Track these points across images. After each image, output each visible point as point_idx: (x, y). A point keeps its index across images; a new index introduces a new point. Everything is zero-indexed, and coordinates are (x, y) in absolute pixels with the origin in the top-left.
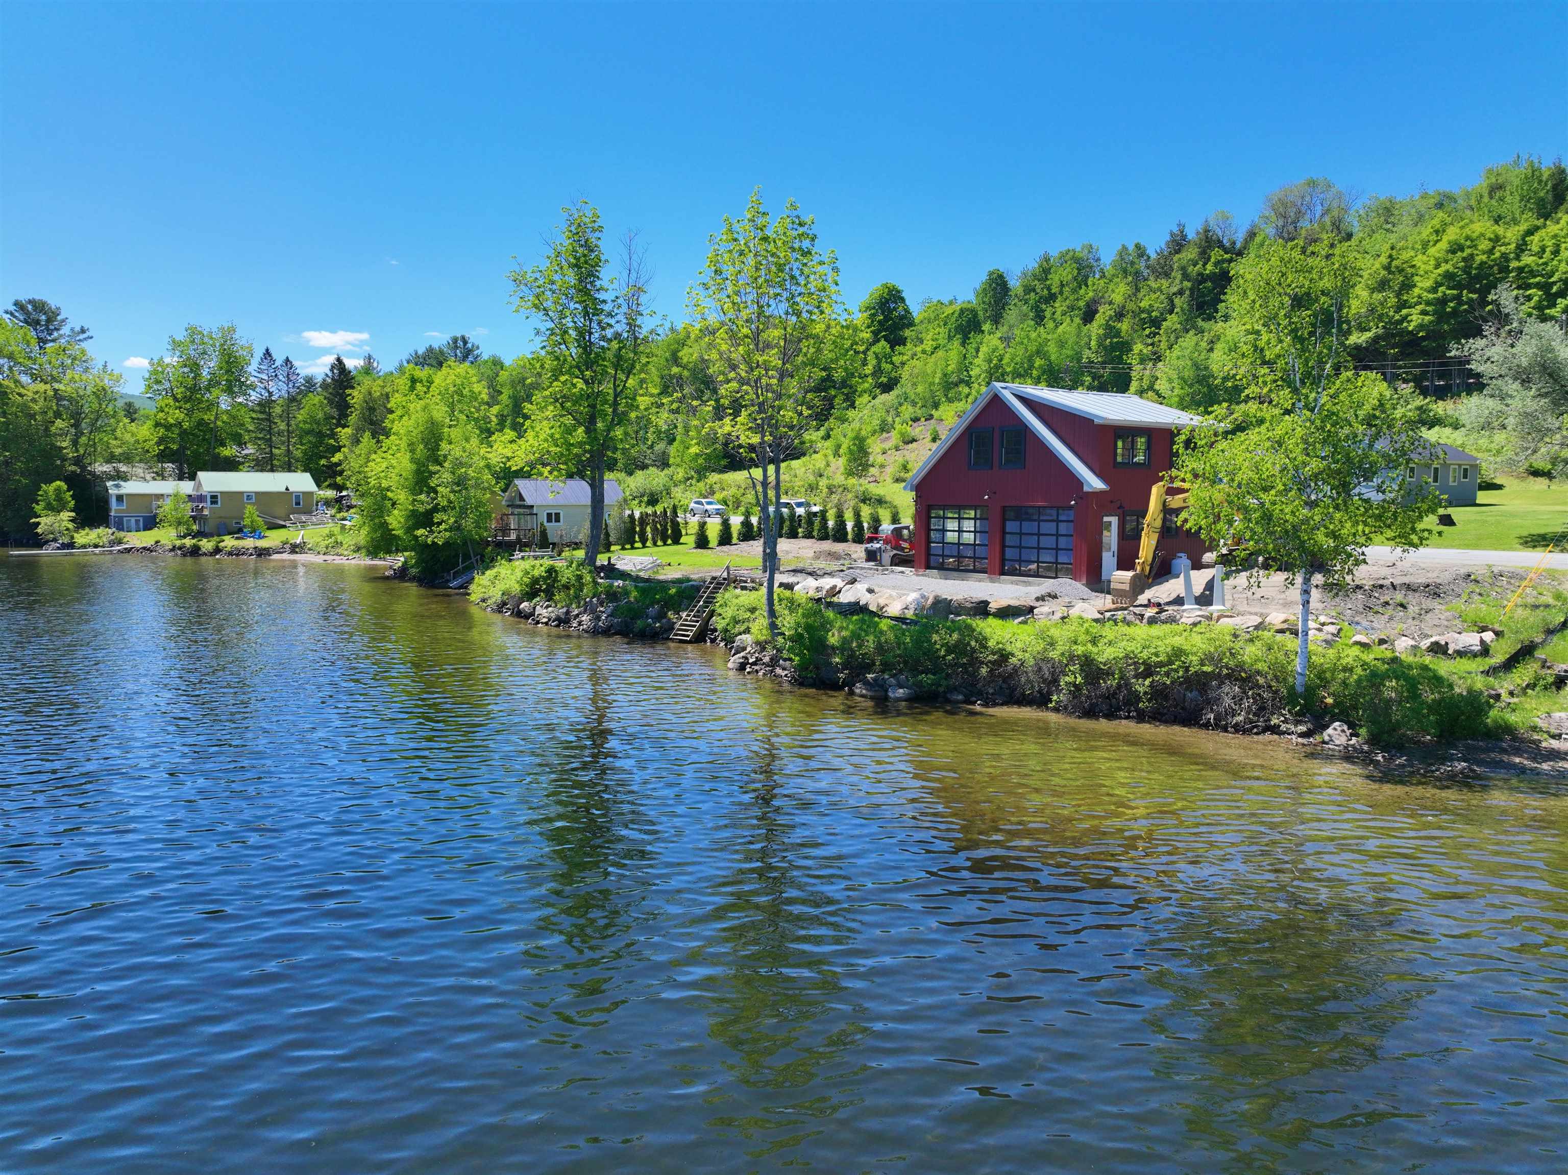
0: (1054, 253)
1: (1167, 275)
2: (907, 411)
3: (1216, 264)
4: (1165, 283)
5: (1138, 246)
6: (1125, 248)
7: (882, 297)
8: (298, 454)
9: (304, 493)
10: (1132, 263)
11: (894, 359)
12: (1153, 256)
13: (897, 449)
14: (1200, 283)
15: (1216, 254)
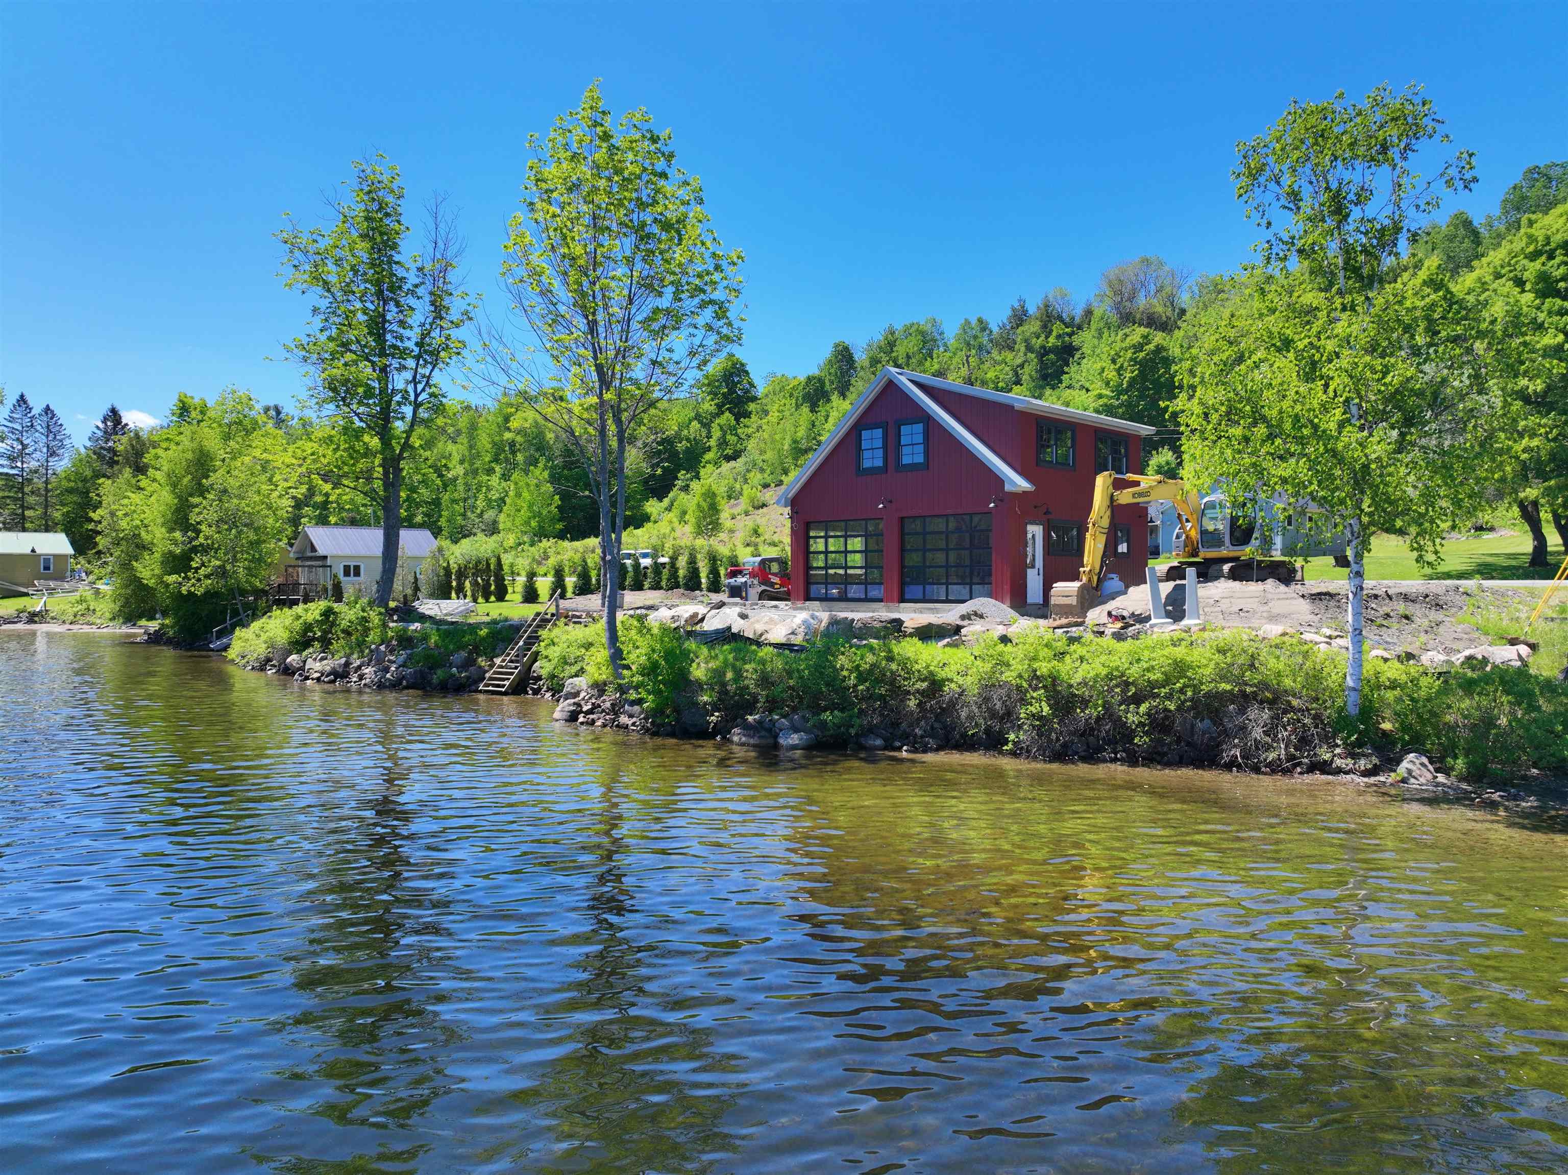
0: (899, 326)
1: (1011, 349)
2: (756, 477)
3: (1059, 337)
4: (1009, 356)
5: (980, 321)
6: (968, 322)
7: (725, 370)
8: (57, 515)
9: (55, 556)
10: (975, 337)
11: (739, 431)
12: (996, 330)
13: (747, 514)
14: (1043, 355)
15: (1057, 328)
